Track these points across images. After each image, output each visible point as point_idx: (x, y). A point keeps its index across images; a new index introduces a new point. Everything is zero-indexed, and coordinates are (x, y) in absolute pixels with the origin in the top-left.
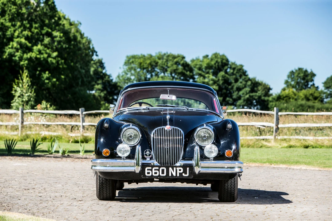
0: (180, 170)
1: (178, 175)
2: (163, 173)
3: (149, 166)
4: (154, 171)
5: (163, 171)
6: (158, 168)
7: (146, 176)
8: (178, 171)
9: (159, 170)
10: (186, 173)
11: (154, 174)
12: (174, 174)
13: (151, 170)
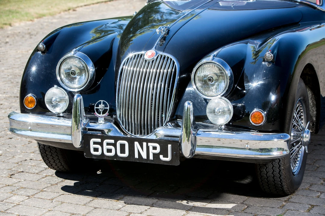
0: (155, 148)
1: (151, 158)
2: (123, 151)
3: (97, 137)
4: (106, 147)
5: (123, 146)
6: (112, 141)
7: (91, 154)
8: (151, 151)
9: (115, 145)
10: (166, 156)
11: (106, 153)
12: (144, 156)
13: (101, 144)
